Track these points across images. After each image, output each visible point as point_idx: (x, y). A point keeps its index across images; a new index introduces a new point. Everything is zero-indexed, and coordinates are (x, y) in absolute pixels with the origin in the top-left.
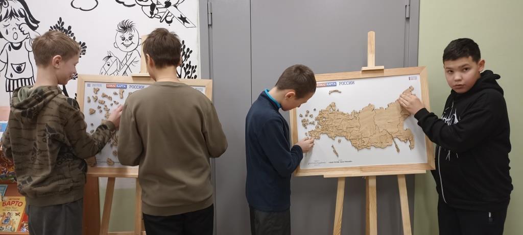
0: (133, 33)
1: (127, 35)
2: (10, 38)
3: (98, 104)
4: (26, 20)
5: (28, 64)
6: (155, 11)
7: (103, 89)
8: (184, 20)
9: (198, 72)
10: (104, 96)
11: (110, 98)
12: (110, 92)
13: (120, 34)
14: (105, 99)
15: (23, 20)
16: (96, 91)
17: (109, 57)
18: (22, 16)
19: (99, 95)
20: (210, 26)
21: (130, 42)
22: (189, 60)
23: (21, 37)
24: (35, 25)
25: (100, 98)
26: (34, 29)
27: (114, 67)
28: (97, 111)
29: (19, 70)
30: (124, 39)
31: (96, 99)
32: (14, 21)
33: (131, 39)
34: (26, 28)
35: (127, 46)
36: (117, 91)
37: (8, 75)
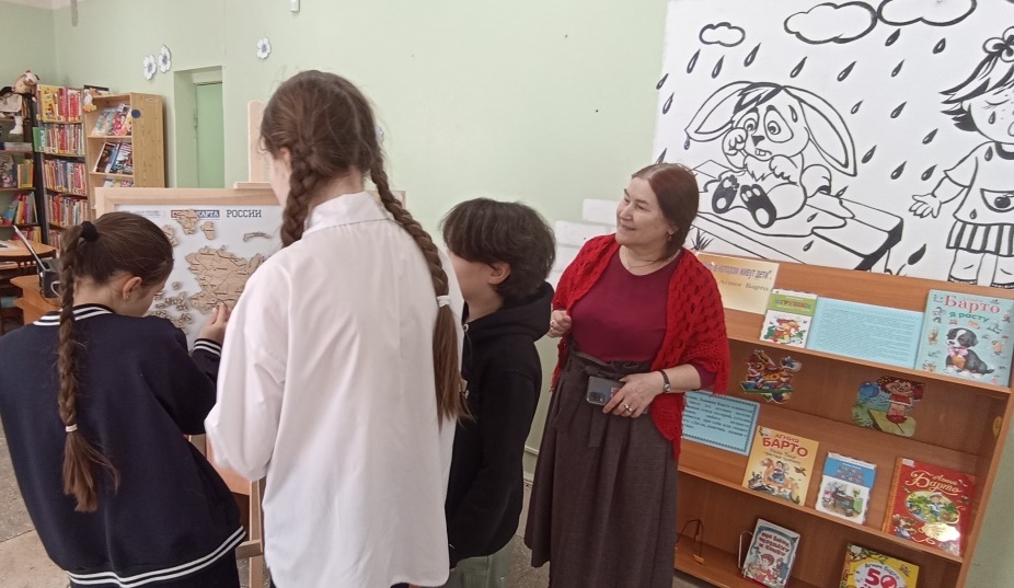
2: (996, 131)
29: (1002, 205)
37: (964, 215)
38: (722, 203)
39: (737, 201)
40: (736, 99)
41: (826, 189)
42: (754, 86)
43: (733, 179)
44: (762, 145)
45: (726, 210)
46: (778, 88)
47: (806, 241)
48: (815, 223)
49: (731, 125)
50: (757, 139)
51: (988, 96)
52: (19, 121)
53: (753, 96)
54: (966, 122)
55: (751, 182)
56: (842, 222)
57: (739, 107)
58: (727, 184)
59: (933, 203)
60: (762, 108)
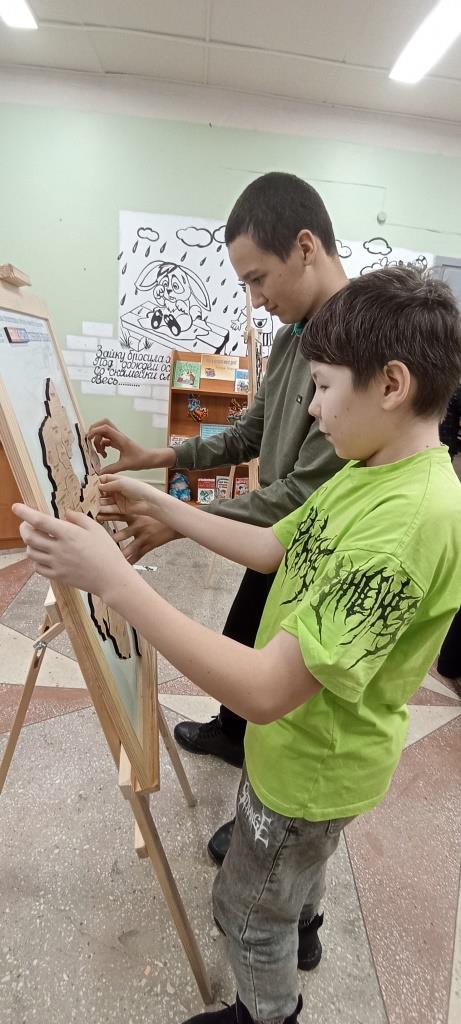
38: (156, 323)
39: (163, 323)
41: (200, 317)
43: (160, 311)
45: (158, 327)
47: (194, 342)
49: (156, 283)
55: (168, 313)
56: (206, 333)
58: (157, 314)
59: (238, 324)
60: (170, 275)
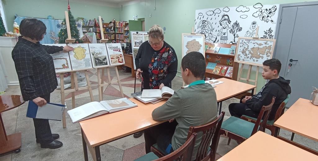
0: (256, 25)
1: (254, 26)
2: (223, 26)
3: (242, 44)
4: (228, 21)
5: (227, 33)
6: (264, 19)
7: (244, 41)
8: (272, 21)
9: (274, 37)
10: (244, 42)
11: (246, 43)
12: (246, 42)
13: (252, 25)
14: (245, 43)
15: (227, 21)
16: (242, 41)
17: (248, 32)
18: (227, 20)
19: (243, 42)
20: (280, 23)
21: (254, 28)
22: (271, 33)
23: (226, 25)
24: (230, 22)
25: (243, 43)
26: (229, 23)
27: (249, 35)
28: (242, 46)
29: (224, 34)
30: (253, 27)
31: (242, 43)
32: (225, 21)
33: (255, 27)
34: (228, 23)
35: (253, 29)
36: (248, 41)
37: (221, 36)
40: (202, 22)
42: (204, 21)
43: (202, 32)
44: (205, 28)
46: (206, 21)
48: (210, 37)
50: (204, 27)
51: (222, 22)
52: (113, 27)
53: (204, 22)
54: (221, 25)
57: (202, 23)
